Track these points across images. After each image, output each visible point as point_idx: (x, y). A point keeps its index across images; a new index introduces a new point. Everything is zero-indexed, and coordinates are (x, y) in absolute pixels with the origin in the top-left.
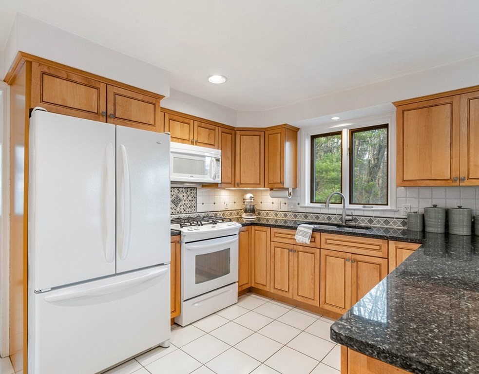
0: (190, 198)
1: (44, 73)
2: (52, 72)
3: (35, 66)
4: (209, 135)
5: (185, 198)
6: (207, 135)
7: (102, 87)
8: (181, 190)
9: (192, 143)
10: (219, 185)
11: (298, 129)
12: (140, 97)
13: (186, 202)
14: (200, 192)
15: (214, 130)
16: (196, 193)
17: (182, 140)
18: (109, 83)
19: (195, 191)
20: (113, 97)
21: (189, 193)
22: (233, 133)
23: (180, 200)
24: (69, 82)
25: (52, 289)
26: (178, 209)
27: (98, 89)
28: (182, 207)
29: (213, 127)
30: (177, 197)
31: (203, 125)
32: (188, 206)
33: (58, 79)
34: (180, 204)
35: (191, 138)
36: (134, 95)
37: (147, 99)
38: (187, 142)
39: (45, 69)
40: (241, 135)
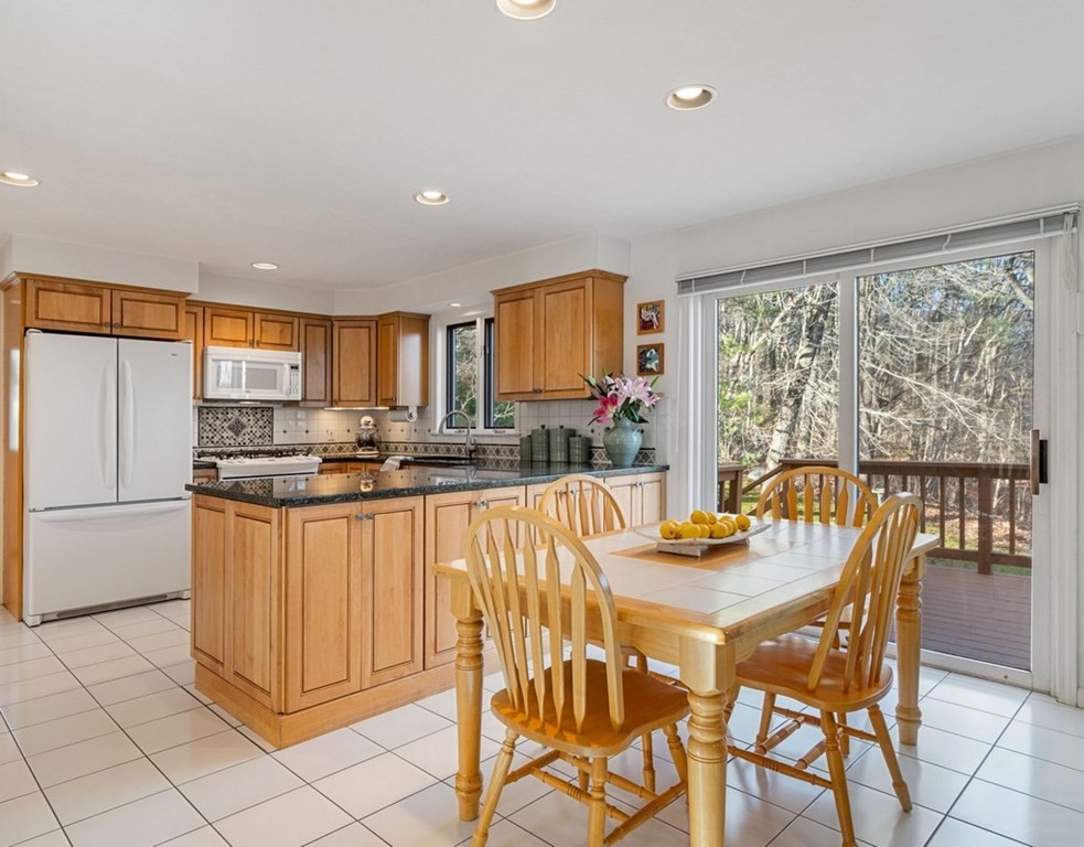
0: (261, 423)
1: (39, 289)
2: (47, 287)
3: (29, 283)
4: (281, 332)
5: (252, 423)
6: (278, 331)
7: (106, 294)
8: (244, 411)
9: (252, 344)
10: (301, 404)
11: (429, 316)
12: (156, 298)
13: (254, 429)
14: (279, 414)
15: (292, 323)
16: (272, 416)
17: (235, 342)
18: (113, 288)
19: (270, 413)
20: (119, 304)
21: (258, 416)
22: (328, 323)
23: (243, 427)
24: (67, 295)
25: (47, 509)
26: (240, 439)
27: (101, 297)
28: (247, 436)
29: (289, 319)
30: (238, 422)
31: (271, 317)
32: (258, 434)
33: (54, 294)
34: (244, 431)
35: (250, 337)
36: (148, 297)
37: (166, 299)
38: (242, 344)
39: (41, 285)
40: (340, 328)
